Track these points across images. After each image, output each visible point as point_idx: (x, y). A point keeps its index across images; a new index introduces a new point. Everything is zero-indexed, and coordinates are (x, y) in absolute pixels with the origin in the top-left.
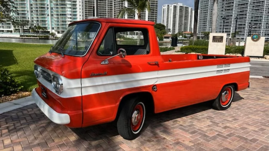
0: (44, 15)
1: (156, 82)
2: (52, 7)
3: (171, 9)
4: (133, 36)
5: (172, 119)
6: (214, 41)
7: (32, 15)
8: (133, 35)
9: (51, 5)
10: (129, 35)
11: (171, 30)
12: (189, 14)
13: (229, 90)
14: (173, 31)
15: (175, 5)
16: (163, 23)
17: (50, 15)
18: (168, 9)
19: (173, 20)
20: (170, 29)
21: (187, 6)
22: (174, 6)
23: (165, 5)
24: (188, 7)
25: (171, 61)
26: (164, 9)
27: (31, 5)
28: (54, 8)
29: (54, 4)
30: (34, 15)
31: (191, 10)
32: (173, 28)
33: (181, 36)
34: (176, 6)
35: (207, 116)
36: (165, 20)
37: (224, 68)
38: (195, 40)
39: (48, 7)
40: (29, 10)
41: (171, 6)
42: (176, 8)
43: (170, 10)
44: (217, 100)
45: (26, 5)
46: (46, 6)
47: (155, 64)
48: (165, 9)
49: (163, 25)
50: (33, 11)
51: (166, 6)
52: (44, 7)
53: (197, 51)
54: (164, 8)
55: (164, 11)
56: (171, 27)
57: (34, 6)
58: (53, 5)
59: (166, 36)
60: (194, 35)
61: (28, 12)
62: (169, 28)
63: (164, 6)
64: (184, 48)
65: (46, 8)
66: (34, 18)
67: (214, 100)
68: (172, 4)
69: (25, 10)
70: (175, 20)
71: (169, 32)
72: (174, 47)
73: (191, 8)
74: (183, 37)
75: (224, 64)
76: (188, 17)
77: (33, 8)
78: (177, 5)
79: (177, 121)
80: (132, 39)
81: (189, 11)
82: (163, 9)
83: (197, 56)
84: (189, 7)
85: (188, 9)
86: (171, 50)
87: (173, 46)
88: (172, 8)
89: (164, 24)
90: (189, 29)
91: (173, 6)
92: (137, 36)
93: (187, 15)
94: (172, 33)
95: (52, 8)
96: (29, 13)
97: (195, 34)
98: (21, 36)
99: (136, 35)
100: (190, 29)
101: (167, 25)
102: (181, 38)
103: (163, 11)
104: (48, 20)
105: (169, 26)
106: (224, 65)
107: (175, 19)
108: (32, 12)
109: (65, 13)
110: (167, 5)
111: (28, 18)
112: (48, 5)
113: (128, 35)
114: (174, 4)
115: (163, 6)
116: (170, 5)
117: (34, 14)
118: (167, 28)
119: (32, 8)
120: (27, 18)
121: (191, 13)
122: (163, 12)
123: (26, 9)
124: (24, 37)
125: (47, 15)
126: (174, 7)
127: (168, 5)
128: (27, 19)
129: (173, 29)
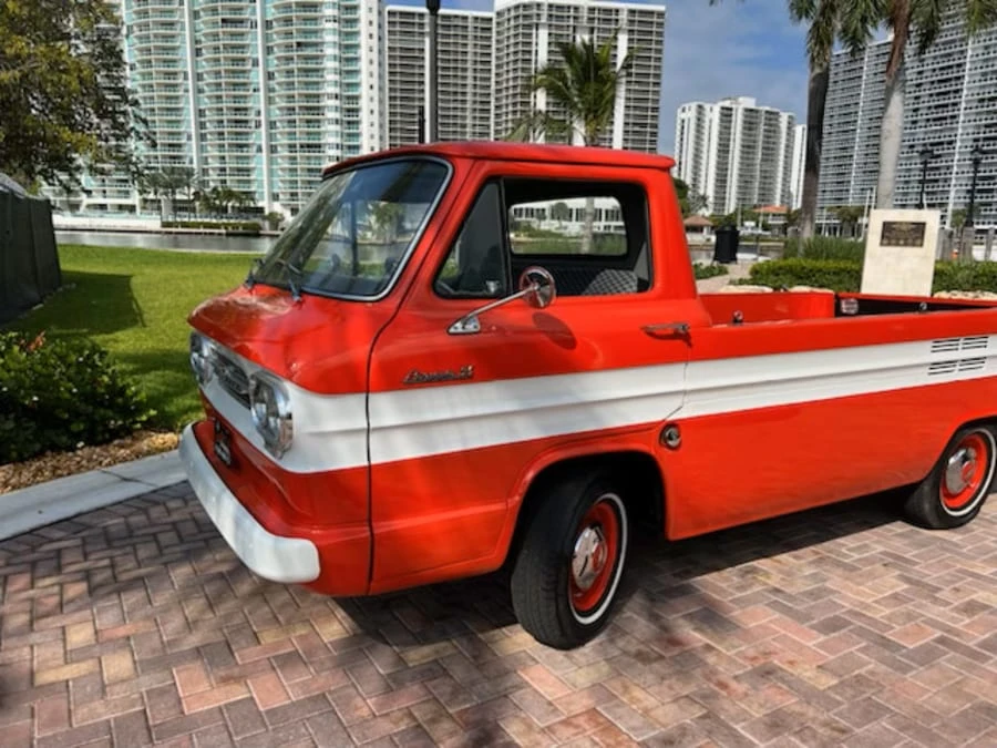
0: (245, 149)
1: (679, 409)
2: (273, 119)
3: (711, 121)
4: (564, 223)
5: (733, 564)
6: (885, 242)
7: (202, 149)
8: (565, 219)
9: (268, 112)
10: (547, 221)
11: (711, 200)
12: (779, 138)
13: (977, 447)
14: (715, 204)
15: (727, 104)
16: (679, 175)
17: (264, 148)
18: (699, 119)
19: (718, 163)
20: (704, 198)
21: (775, 110)
22: (723, 108)
23: (687, 106)
24: (777, 113)
25: (741, 321)
26: (683, 121)
27: (201, 113)
28: (281, 121)
29: (280, 109)
30: (209, 148)
31: (789, 123)
32: (716, 192)
33: (753, 224)
34: (731, 109)
35: (881, 553)
36: (686, 162)
37: (961, 351)
38: (809, 239)
39: (257, 118)
40: (193, 130)
41: (711, 110)
42: (731, 115)
43: (706, 125)
44: (926, 488)
45: (185, 112)
46: (252, 116)
47: (676, 336)
48: (689, 120)
49: (680, 181)
50: (209, 137)
51: (690, 109)
52: (246, 121)
53: (816, 281)
54: (683, 116)
55: (683, 127)
56: (708, 188)
57: (209, 115)
58: (278, 112)
59: (688, 222)
60: (805, 219)
61: (189, 138)
62: (701, 192)
63: (684, 110)
64: (766, 267)
65: (253, 124)
66: (210, 160)
67: (912, 488)
68: (715, 103)
69: (179, 133)
70: (727, 163)
71: (700, 208)
72: (725, 265)
73: (790, 117)
74: (757, 225)
75: (962, 336)
76: (778, 149)
77: (208, 125)
78: (734, 106)
79: (754, 570)
80: (560, 236)
81: (779, 127)
82: (679, 122)
83: (834, 301)
84: (782, 114)
85: (777, 120)
86: (713, 275)
87: (722, 262)
88: (713, 116)
89: (682, 178)
90: (778, 196)
91: (717, 109)
92: (579, 223)
93: (774, 143)
94: (715, 210)
95: (272, 125)
96: (194, 142)
97: (809, 216)
98: (165, 225)
99: (577, 220)
100: (782, 196)
101: (695, 180)
102: (750, 231)
103: (679, 127)
104: (259, 166)
105: (702, 185)
106: (962, 341)
107: (727, 158)
108: (203, 137)
109: (319, 139)
110: (694, 105)
111: (191, 162)
112: (259, 113)
113: (544, 218)
114: (724, 99)
115: (679, 110)
116: (707, 107)
117: (212, 146)
118: (694, 191)
119: (202, 125)
120: (187, 161)
121: (788, 134)
122: (678, 133)
123: (182, 129)
124: (177, 227)
125: (255, 148)
126: (722, 115)
127: (700, 107)
128: (187, 165)
129: (716, 198)
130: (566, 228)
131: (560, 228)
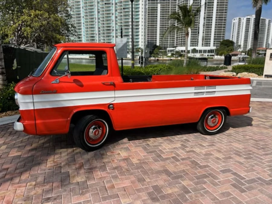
0: (110, 37)
1: (114, 101)
2: (117, 29)
3: (243, 23)
4: (195, 54)
6: (271, 59)
7: (99, 37)
8: (195, 53)
9: (116, 27)
10: (190, 54)
11: (242, 46)
12: (265, 27)
13: (218, 115)
14: (244, 47)
15: (248, 17)
16: (232, 39)
17: (114, 36)
18: (239, 24)
19: (245, 35)
20: (240, 46)
21: (265, 18)
22: (247, 18)
23: (235, 18)
24: (265, 19)
26: (234, 23)
27: (99, 28)
28: (119, 29)
29: (119, 26)
30: (101, 37)
31: (269, 22)
32: (244, 44)
34: (250, 19)
35: (185, 139)
36: (235, 35)
37: (206, 89)
38: (254, 58)
39: (113, 29)
40: (97, 33)
41: (243, 19)
42: (250, 21)
43: (242, 24)
45: (95, 28)
46: (111, 28)
48: (236, 23)
49: (232, 41)
50: (101, 34)
51: (236, 19)
52: (110, 30)
54: (234, 21)
55: (234, 25)
56: (242, 43)
57: (101, 29)
58: (118, 27)
59: (233, 53)
60: (253, 52)
61: (96, 35)
62: (239, 44)
63: (234, 20)
65: (112, 30)
66: (101, 40)
67: (197, 123)
68: (245, 17)
69: (94, 34)
70: (248, 35)
71: (239, 49)
72: (227, 66)
73: (269, 20)
76: (265, 30)
77: (101, 31)
78: (251, 18)
80: (194, 58)
81: (265, 24)
82: (233, 23)
83: (204, 77)
84: (266, 19)
85: (265, 21)
86: (222, 69)
88: (244, 21)
90: (265, 45)
91: (245, 19)
92: (200, 54)
93: (264, 28)
94: (243, 49)
95: (116, 30)
96: (97, 36)
97: (255, 51)
98: (90, 57)
99: (199, 53)
101: (237, 40)
102: (243, 56)
103: (233, 25)
104: (113, 41)
105: (240, 42)
106: (205, 87)
107: (248, 33)
108: (99, 34)
109: (128, 33)
110: (238, 18)
111: (97, 41)
112: (113, 27)
113: (189, 53)
114: (248, 16)
115: (233, 20)
116: (242, 18)
117: (102, 36)
118: (237, 44)
119: (99, 31)
120: (96, 40)
121: (269, 26)
122: (232, 27)
123: (95, 32)
124: (93, 58)
125: (112, 37)
126: (247, 20)
127: (240, 18)
128: (96, 42)
129: (244, 46)
130: (195, 56)
131: (193, 56)
